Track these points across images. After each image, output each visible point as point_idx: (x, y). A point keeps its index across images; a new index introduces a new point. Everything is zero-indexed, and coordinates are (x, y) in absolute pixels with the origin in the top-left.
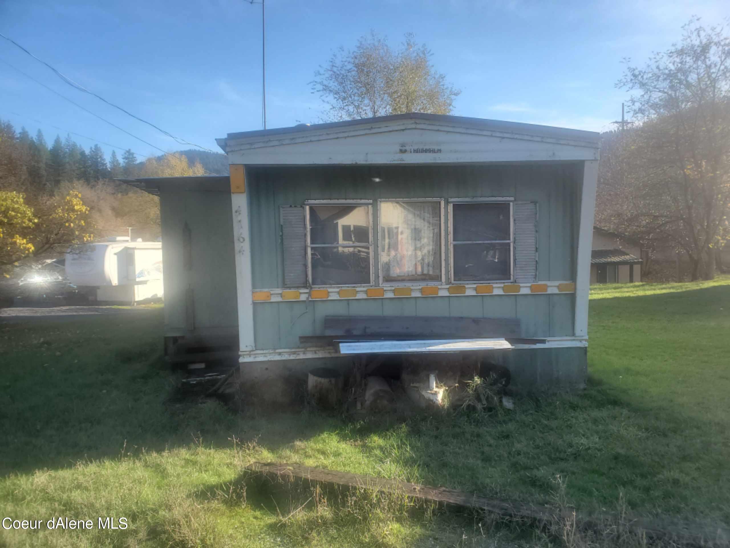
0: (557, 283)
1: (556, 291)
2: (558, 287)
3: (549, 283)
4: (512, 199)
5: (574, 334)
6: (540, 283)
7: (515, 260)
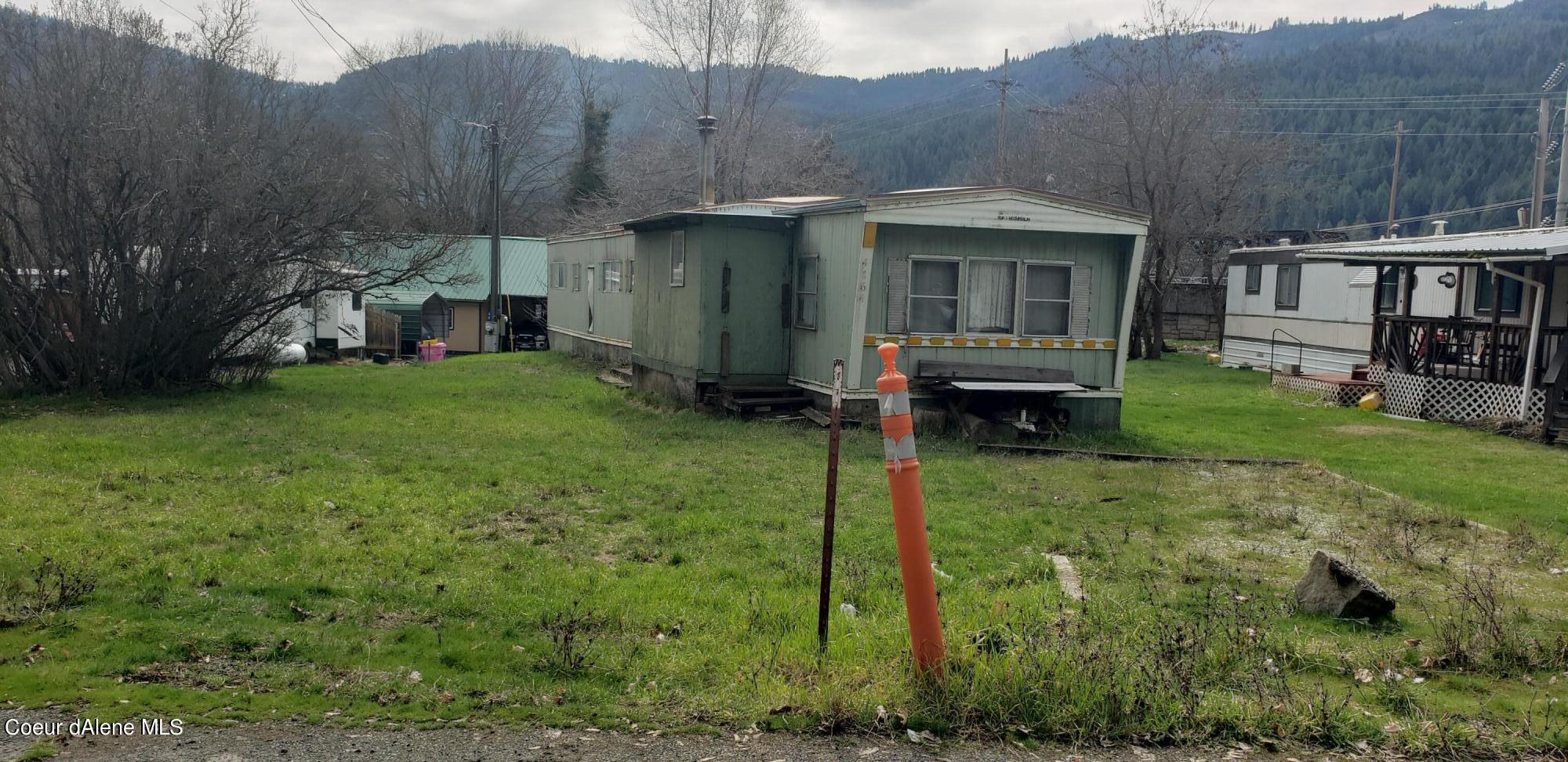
0: (1103, 340)
1: (1102, 347)
2: (1104, 343)
3: (1097, 340)
4: (1073, 263)
5: (1113, 386)
6: (1091, 339)
7: (1072, 317)
